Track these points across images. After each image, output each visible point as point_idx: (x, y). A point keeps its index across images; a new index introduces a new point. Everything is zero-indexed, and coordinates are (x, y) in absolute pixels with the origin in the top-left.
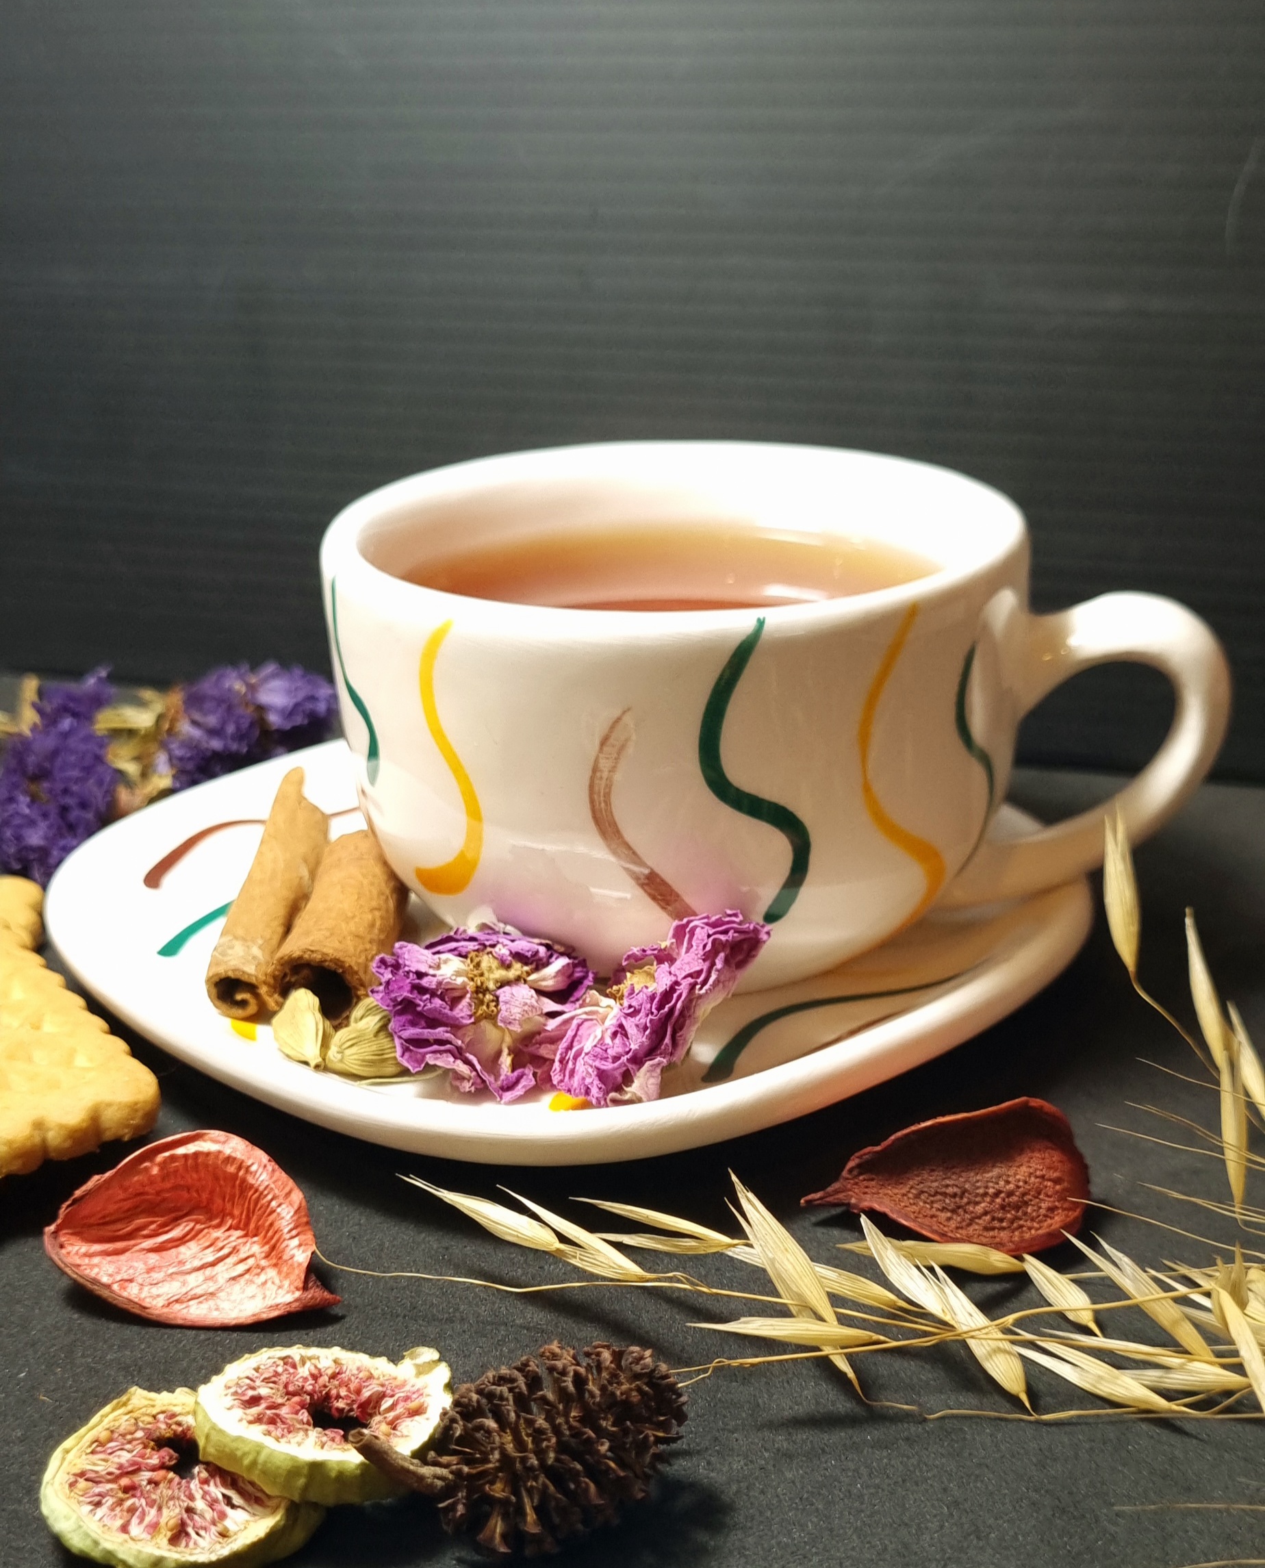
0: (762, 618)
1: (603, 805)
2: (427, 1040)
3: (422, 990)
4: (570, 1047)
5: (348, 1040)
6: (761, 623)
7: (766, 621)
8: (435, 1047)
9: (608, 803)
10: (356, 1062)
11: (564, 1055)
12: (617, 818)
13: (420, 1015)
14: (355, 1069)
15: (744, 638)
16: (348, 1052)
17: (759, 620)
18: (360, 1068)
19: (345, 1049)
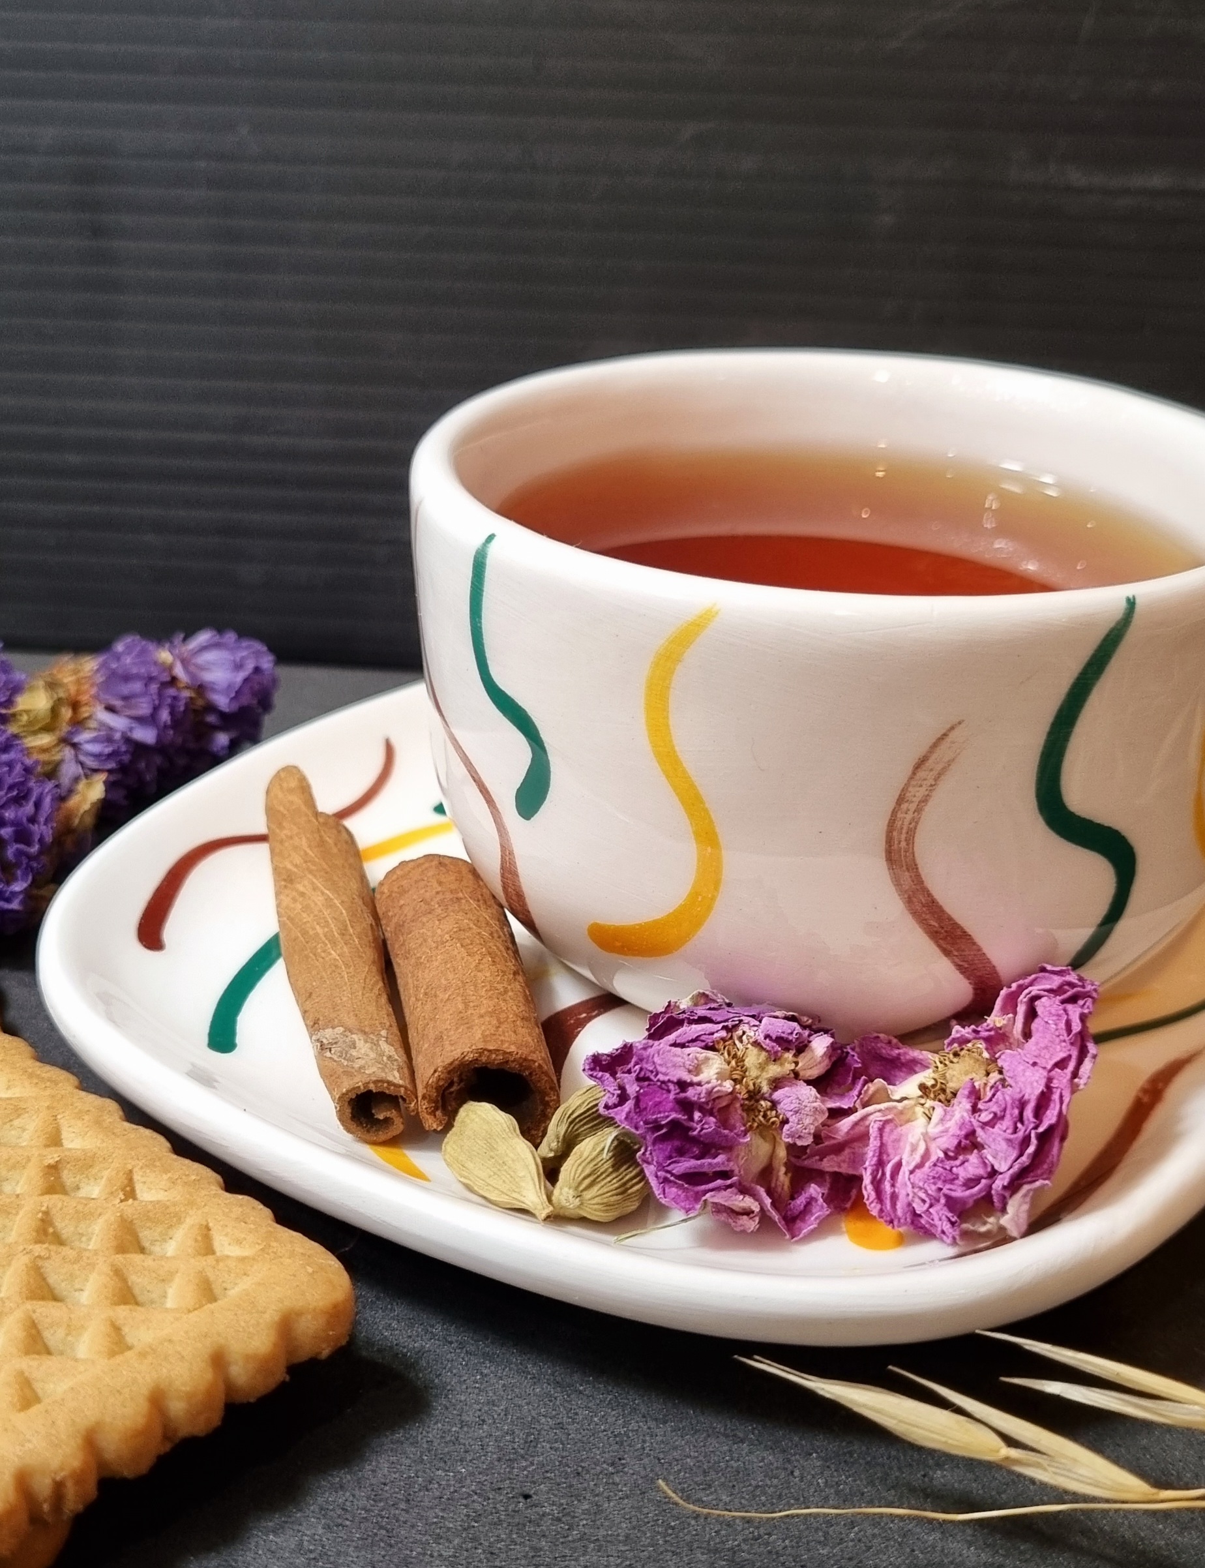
0: (1131, 597)
1: (903, 844)
2: (704, 1174)
3: (686, 1106)
4: (881, 1164)
5: (585, 1178)
6: (1131, 603)
7: (1138, 601)
8: (719, 1182)
9: (910, 840)
10: (600, 1207)
11: (875, 1173)
12: (919, 861)
13: (695, 1141)
14: (597, 1216)
15: (1112, 625)
16: (588, 1195)
17: (1128, 600)
18: (602, 1214)
19: (582, 1191)
